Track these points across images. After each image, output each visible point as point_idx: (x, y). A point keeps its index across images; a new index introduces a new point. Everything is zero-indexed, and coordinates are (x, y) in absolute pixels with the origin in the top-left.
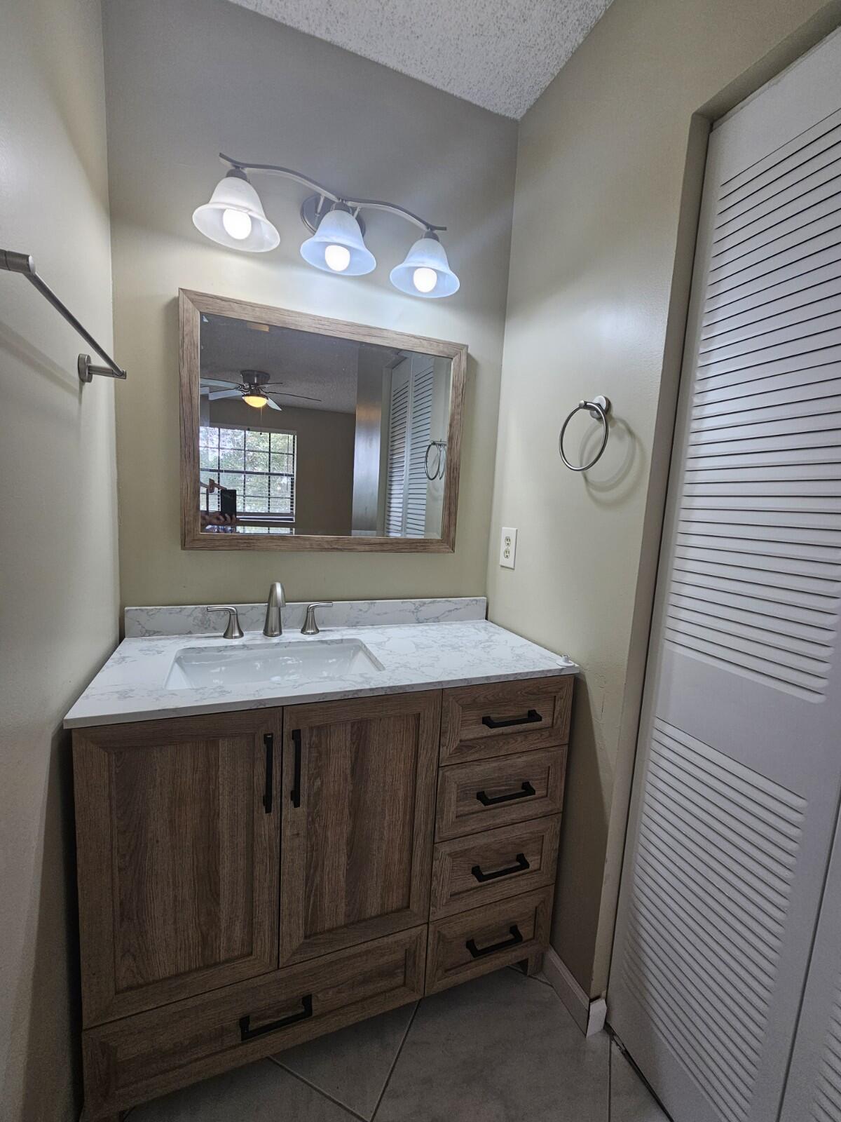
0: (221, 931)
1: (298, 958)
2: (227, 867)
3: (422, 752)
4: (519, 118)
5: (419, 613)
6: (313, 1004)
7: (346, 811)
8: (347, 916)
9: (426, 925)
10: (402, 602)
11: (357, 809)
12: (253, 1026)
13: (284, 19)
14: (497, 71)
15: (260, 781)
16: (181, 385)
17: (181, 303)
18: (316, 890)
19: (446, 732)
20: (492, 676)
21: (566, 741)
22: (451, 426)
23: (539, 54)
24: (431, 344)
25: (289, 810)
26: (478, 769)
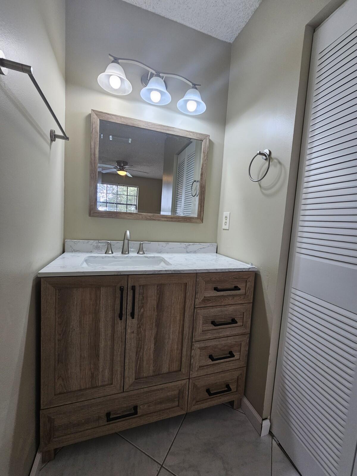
0: (99, 373)
1: (132, 388)
2: (103, 344)
3: (187, 301)
4: (232, 42)
5: (187, 249)
6: (138, 410)
7: (154, 324)
8: (154, 372)
9: (188, 380)
10: (180, 244)
11: (159, 324)
12: (112, 417)
13: (136, 4)
14: (222, 22)
15: (118, 307)
16: (91, 149)
17: (92, 115)
18: (140, 358)
19: (198, 293)
20: (218, 269)
21: (252, 301)
22: (202, 169)
23: (240, 13)
24: (194, 135)
25: (130, 321)
26: (212, 310)
